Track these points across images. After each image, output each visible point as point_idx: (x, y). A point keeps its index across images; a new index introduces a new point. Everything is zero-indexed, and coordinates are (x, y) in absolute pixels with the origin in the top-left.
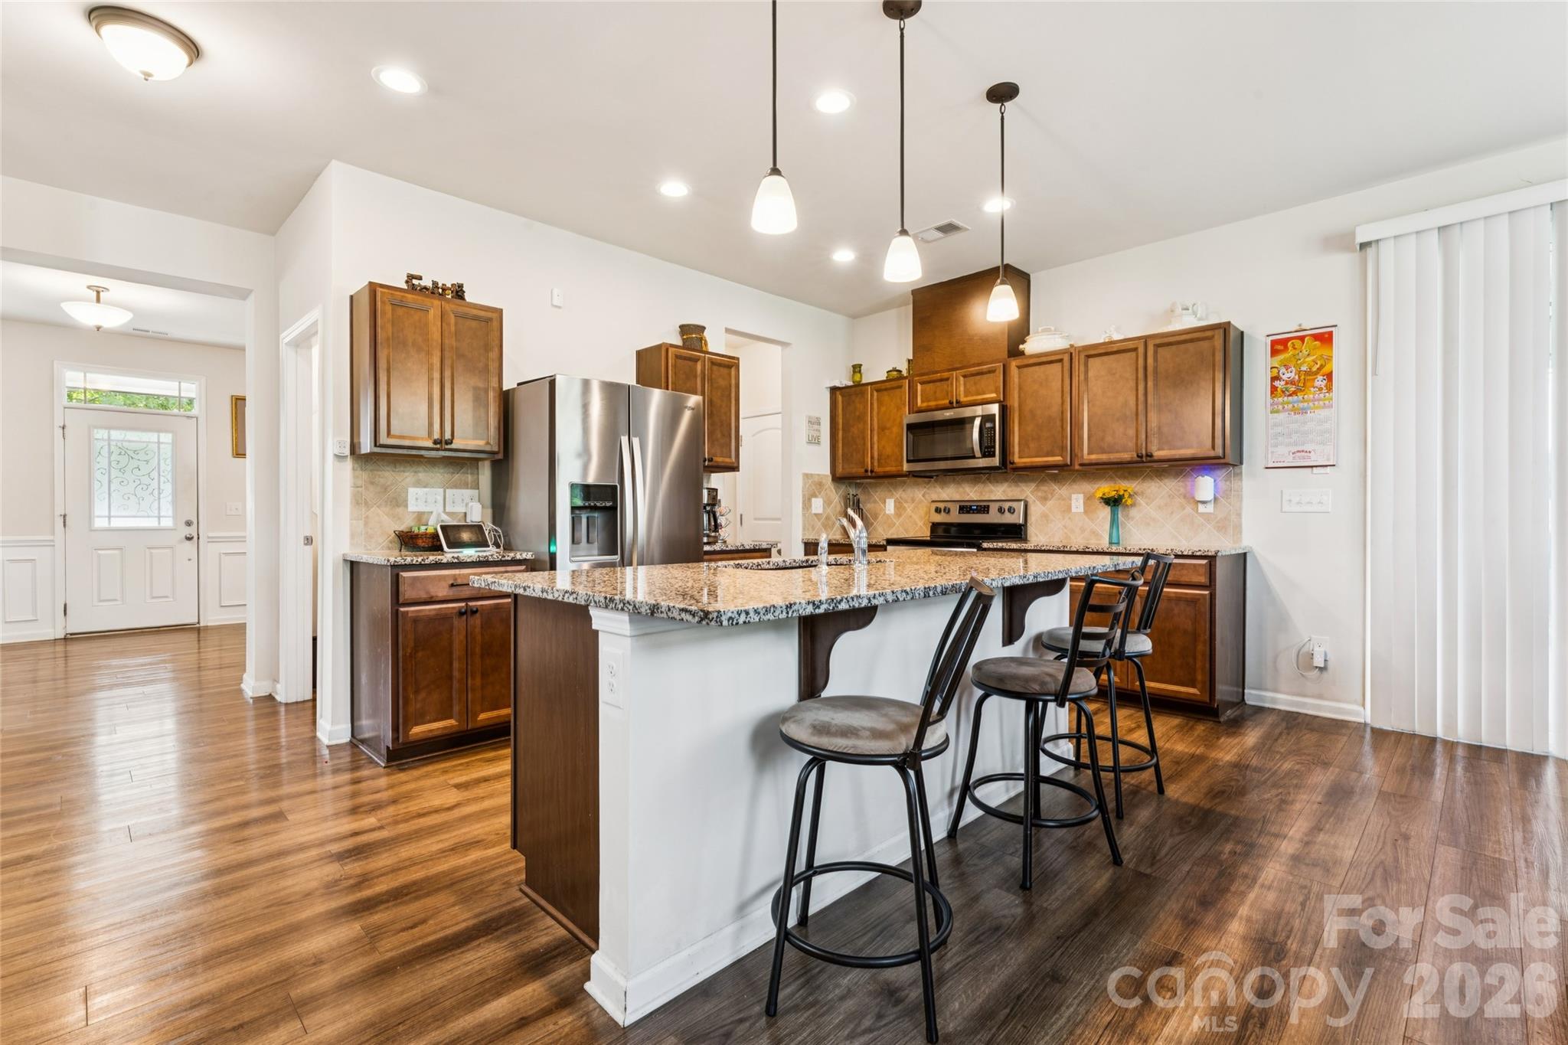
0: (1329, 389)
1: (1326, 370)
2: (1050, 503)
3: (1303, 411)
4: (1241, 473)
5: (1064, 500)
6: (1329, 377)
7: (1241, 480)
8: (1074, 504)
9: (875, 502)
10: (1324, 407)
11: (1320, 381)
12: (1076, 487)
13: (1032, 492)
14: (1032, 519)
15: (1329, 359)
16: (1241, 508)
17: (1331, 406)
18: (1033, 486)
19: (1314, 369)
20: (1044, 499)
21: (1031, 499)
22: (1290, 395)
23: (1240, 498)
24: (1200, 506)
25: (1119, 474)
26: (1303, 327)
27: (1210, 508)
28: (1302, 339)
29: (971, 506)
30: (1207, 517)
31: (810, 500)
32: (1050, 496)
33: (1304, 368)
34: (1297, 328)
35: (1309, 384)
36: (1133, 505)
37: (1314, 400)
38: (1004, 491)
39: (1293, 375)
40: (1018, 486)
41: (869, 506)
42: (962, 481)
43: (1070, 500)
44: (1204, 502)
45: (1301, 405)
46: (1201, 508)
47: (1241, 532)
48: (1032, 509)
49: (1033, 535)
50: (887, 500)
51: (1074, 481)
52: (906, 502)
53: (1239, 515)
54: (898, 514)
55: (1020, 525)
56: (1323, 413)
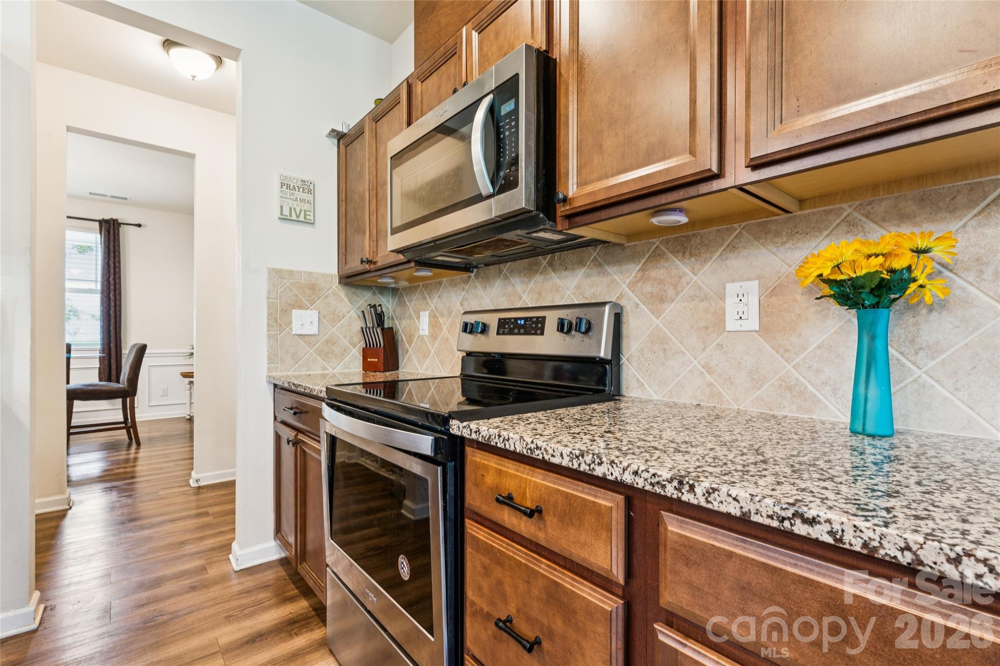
2: (670, 309)
5: (705, 298)
8: (731, 307)
9: (410, 317)
12: (737, 262)
13: (632, 286)
14: (631, 348)
18: (633, 270)
20: (658, 300)
21: (630, 302)
25: (880, 208)
29: (516, 319)
31: (286, 311)
32: (671, 291)
36: (939, 306)
38: (578, 287)
40: (604, 273)
41: (405, 323)
42: (512, 272)
43: (723, 298)
48: (632, 327)
49: (633, 384)
50: (421, 313)
51: (733, 247)
52: (442, 315)
54: (433, 337)
55: (603, 362)
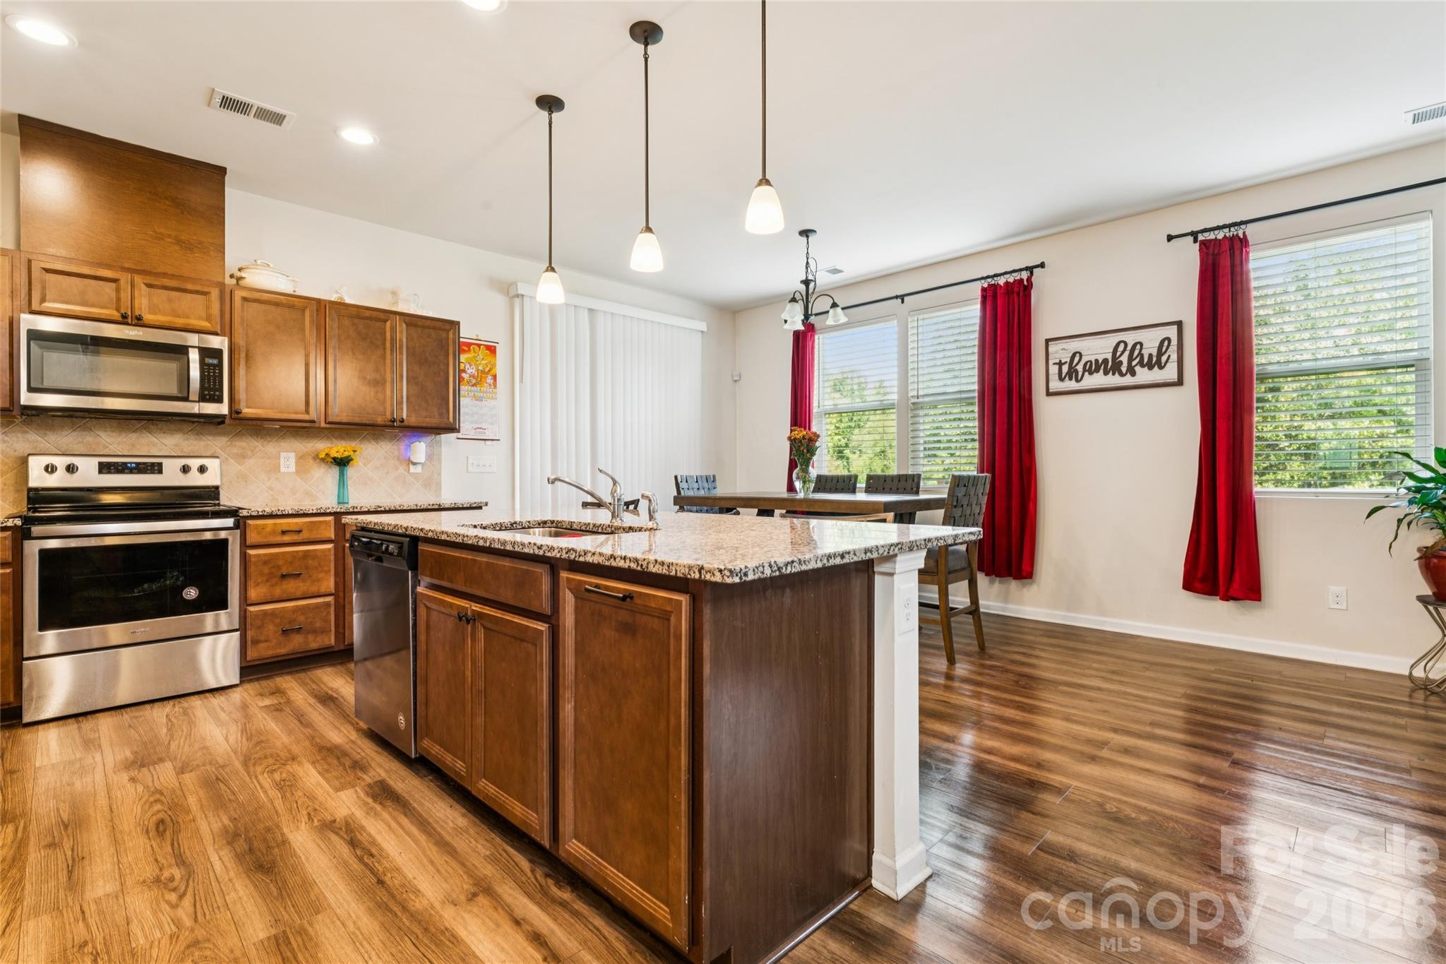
0: (495, 387)
1: (492, 372)
2: (249, 462)
3: (480, 399)
4: (441, 441)
5: (269, 458)
6: (495, 377)
7: (441, 446)
8: (283, 463)
10: (492, 398)
11: (489, 380)
12: (284, 444)
15: (494, 365)
16: (440, 469)
17: (496, 399)
19: (487, 370)
22: (473, 386)
23: (440, 460)
24: (411, 466)
26: (480, 338)
27: (418, 469)
28: (479, 346)
29: (124, 463)
30: (415, 475)
33: (480, 368)
34: (475, 337)
35: (483, 380)
37: (487, 392)
39: (474, 371)
43: (279, 458)
44: (415, 464)
45: (479, 394)
46: (413, 469)
47: (441, 488)
51: (282, 438)
53: (439, 474)
56: (493, 402)
